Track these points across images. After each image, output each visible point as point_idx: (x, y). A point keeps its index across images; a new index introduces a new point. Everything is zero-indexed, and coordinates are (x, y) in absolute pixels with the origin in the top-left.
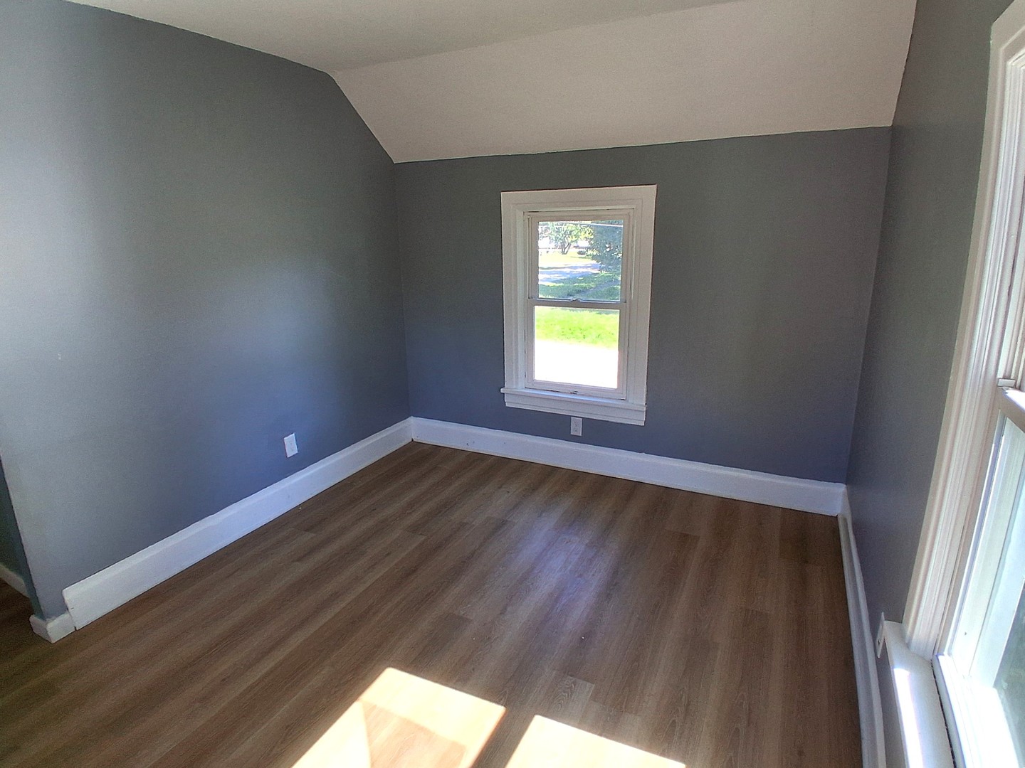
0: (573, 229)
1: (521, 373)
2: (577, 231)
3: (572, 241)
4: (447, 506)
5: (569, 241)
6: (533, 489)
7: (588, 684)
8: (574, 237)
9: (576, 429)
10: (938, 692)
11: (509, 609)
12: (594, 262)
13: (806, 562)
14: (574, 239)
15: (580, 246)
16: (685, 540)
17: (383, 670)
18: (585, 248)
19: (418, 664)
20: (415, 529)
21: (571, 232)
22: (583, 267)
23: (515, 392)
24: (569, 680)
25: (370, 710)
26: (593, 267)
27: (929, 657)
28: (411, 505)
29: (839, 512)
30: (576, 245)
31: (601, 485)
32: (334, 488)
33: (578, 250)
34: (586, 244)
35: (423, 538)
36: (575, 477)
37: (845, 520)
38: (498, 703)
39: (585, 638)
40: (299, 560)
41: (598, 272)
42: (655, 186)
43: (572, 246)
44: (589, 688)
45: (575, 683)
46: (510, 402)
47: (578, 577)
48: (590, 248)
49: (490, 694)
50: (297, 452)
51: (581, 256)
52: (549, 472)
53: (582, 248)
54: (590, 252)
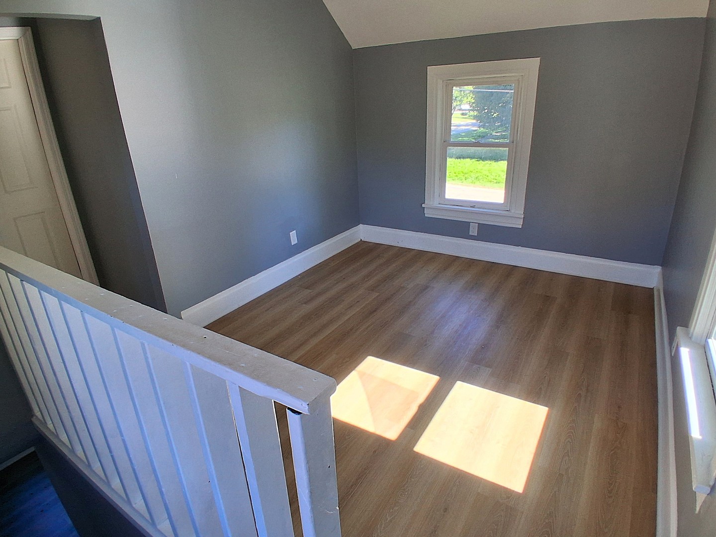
0: (458, 95)
1: (437, 194)
2: (461, 97)
3: (457, 105)
4: (390, 277)
5: (455, 105)
6: (446, 268)
7: (488, 369)
8: (458, 102)
9: (474, 231)
10: (708, 366)
11: (436, 331)
12: (474, 121)
13: (629, 313)
14: (458, 103)
15: (463, 108)
16: (547, 299)
17: (366, 357)
18: (468, 110)
19: (386, 354)
20: (373, 289)
21: (456, 97)
22: (465, 126)
23: (432, 207)
24: (475, 366)
25: (362, 375)
26: (473, 125)
27: (703, 343)
28: (368, 276)
29: (655, 285)
30: (459, 108)
31: (490, 267)
32: (316, 267)
33: (461, 112)
34: (467, 107)
35: (377, 294)
36: (471, 263)
37: (659, 290)
38: (435, 375)
39: (484, 347)
40: (305, 303)
41: (476, 129)
42: (539, 58)
43: (456, 109)
44: (489, 370)
45: (479, 367)
46: (428, 214)
47: (478, 316)
48: (472, 110)
49: (431, 370)
50: (297, 242)
51: (465, 116)
52: (453, 260)
53: (465, 110)
54: (472, 113)
